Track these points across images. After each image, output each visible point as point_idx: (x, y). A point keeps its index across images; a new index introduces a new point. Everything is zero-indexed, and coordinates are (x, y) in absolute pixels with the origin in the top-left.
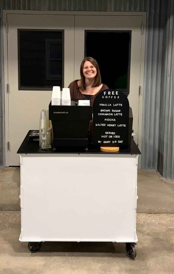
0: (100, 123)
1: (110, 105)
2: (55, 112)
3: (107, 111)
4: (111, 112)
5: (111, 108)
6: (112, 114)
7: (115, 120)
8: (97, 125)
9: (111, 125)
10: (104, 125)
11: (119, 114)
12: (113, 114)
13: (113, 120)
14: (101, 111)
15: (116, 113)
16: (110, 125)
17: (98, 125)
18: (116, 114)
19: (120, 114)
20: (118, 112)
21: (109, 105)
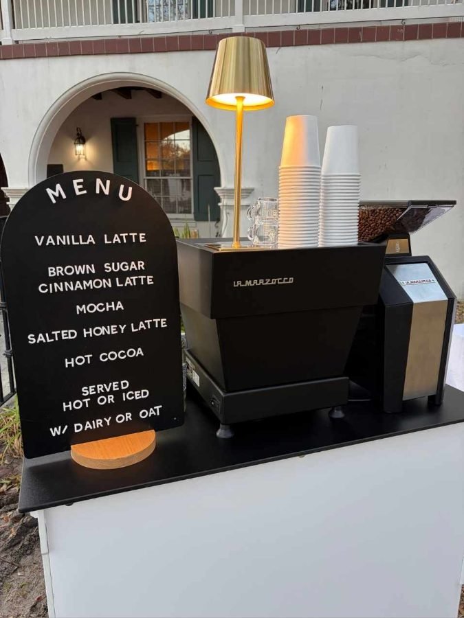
0: (47, 330)
1: (91, 239)
2: (239, 283)
3: (80, 270)
4: (101, 274)
5: (97, 255)
6: (105, 283)
7: (120, 306)
8: (36, 337)
9: (102, 330)
10: (68, 334)
11: (138, 281)
12: (114, 283)
13: (113, 306)
14: (52, 272)
15: (122, 275)
16: (98, 331)
17: (41, 338)
18: (128, 281)
19: (142, 277)
20: (135, 273)
21: (85, 239)
